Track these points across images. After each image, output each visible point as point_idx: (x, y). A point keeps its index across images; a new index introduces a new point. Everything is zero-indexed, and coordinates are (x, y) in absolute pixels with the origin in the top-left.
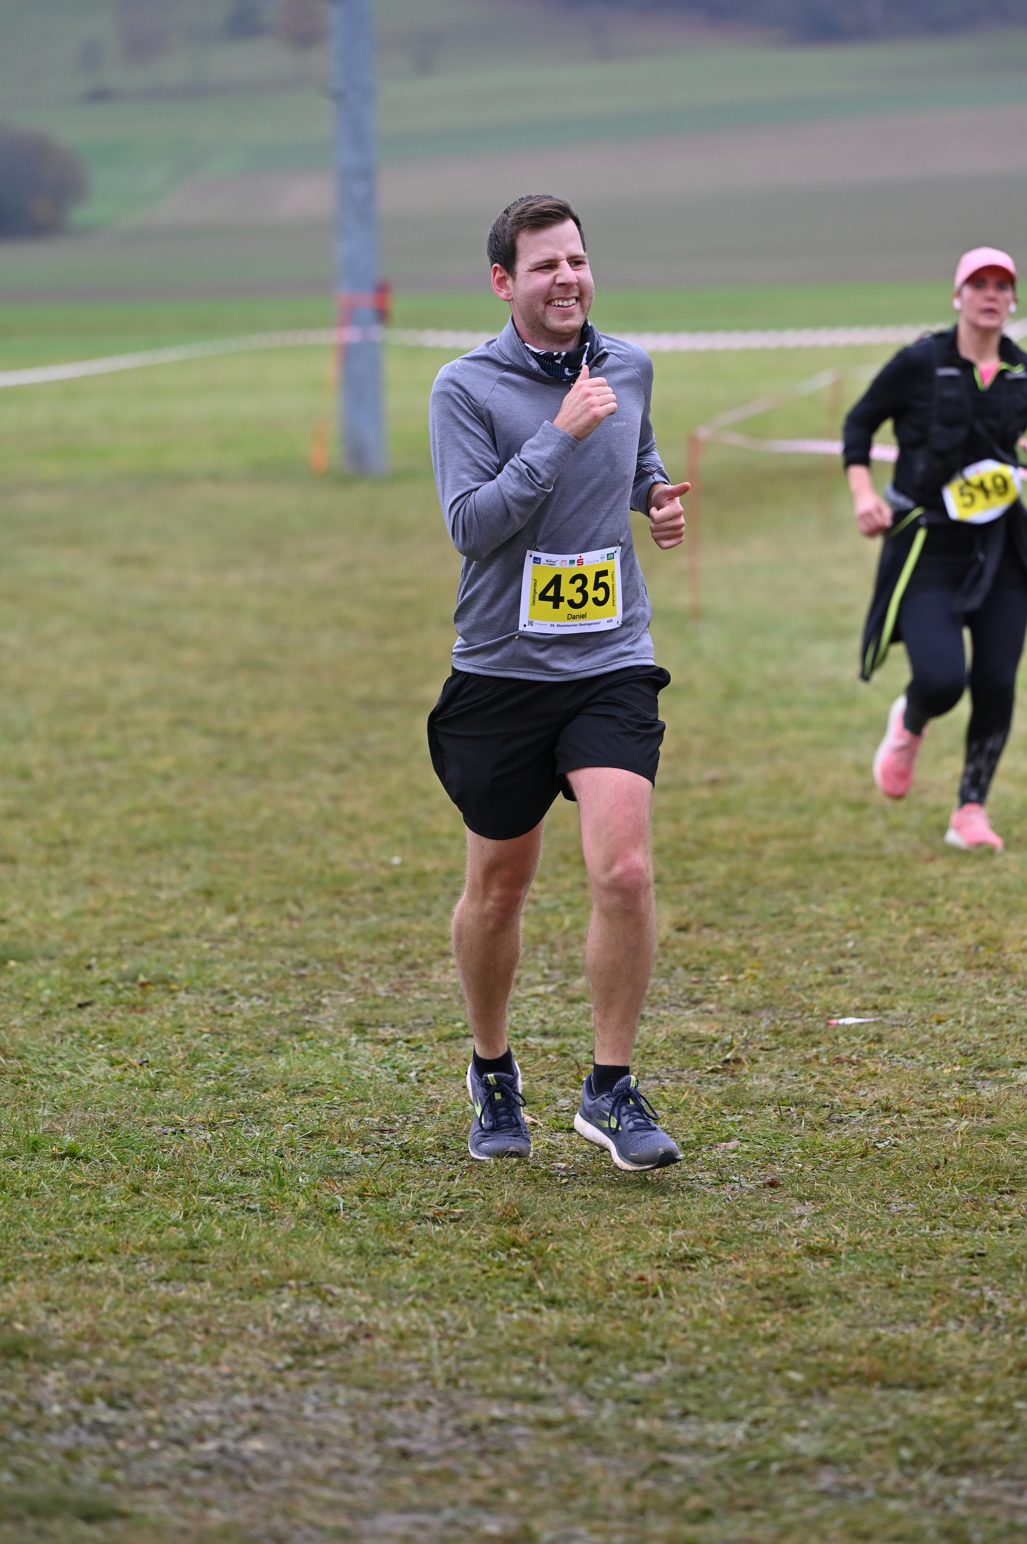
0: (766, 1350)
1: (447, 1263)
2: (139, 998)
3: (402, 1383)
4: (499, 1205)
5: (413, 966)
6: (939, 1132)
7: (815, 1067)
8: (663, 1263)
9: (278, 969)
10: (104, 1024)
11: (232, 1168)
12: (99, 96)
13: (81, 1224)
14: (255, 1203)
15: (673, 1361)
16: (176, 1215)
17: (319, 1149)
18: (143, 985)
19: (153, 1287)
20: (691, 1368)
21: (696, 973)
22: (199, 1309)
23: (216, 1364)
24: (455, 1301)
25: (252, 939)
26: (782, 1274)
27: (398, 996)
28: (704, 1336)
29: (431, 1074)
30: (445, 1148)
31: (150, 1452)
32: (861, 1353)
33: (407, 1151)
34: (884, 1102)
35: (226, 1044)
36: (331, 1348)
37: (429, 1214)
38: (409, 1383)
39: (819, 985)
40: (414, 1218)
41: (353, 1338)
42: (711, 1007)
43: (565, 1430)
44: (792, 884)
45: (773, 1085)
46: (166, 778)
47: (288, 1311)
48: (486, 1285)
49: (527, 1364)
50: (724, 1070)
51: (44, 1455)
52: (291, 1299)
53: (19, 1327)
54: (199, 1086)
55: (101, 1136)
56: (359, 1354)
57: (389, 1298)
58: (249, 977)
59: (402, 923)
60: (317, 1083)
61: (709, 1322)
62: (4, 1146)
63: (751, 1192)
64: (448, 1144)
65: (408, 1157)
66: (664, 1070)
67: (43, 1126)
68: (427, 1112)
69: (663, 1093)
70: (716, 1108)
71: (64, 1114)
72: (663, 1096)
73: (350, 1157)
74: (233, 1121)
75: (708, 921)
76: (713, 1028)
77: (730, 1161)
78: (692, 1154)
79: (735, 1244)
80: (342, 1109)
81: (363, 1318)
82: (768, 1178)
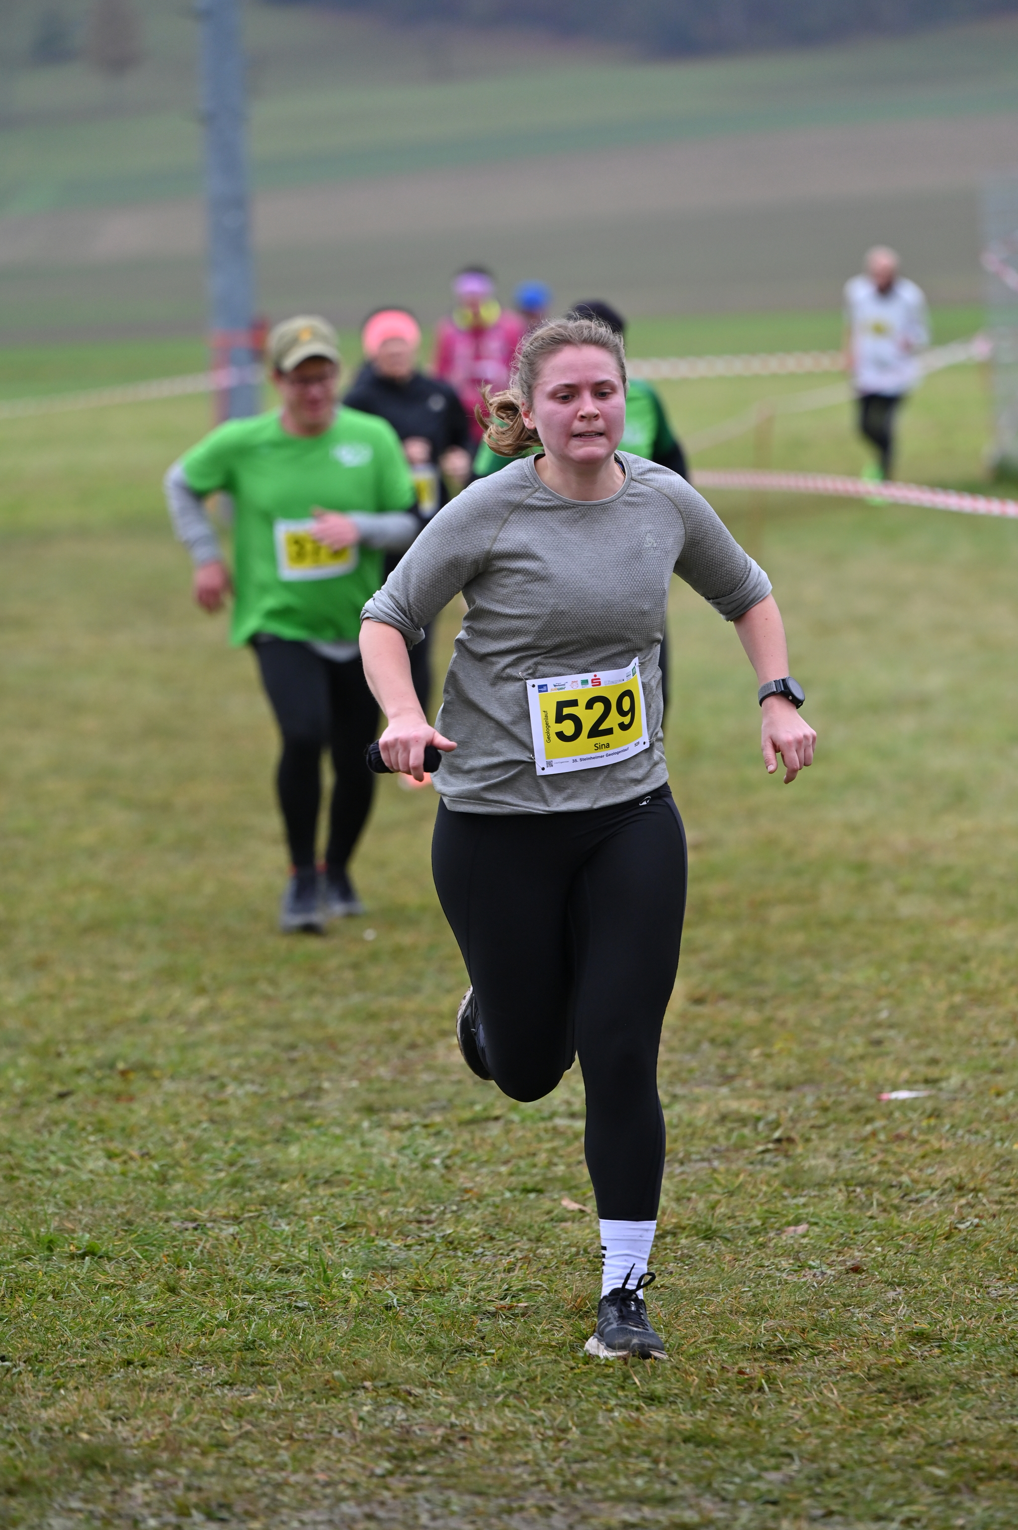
0: (899, 1444)
1: (529, 1360)
2: (123, 1087)
3: (517, 1487)
4: (569, 1296)
5: (413, 1046)
7: (873, 1147)
8: (759, 1355)
9: (267, 1053)
10: (89, 1114)
11: (268, 1263)
14: (302, 1300)
15: (801, 1458)
16: (224, 1315)
17: (357, 1245)
18: (124, 1073)
19: (218, 1392)
20: (823, 1464)
21: (724, 1047)
22: (275, 1414)
23: (310, 1471)
24: (548, 1400)
26: (892, 1364)
27: (404, 1079)
28: (826, 1432)
29: (458, 1161)
30: (492, 1238)
32: (1001, 1446)
33: (451, 1243)
34: (957, 1180)
35: (229, 1133)
36: (430, 1452)
37: (492, 1309)
38: (523, 1486)
39: (862, 1058)
40: (475, 1313)
41: (447, 1440)
42: (748, 1083)
44: (805, 951)
45: (831, 1164)
46: (93, 854)
47: (371, 1414)
48: (575, 1383)
49: (646, 1465)
50: (776, 1150)
52: (369, 1401)
53: (85, 1436)
54: (210, 1178)
55: (117, 1233)
56: (460, 1456)
57: (475, 1397)
58: (236, 1062)
59: (393, 1001)
60: (338, 1173)
61: (828, 1417)
62: (15, 1246)
63: (836, 1279)
64: (494, 1233)
65: (455, 1249)
66: (709, 1151)
67: (54, 1224)
68: (463, 1201)
69: (716, 1175)
70: (775, 1191)
71: (72, 1212)
72: (715, 1179)
73: (391, 1251)
74: (256, 1214)
75: (724, 993)
76: (753, 1105)
77: (803, 1246)
78: (761, 1239)
79: (832, 1334)
80: (370, 1199)
81: (454, 1420)
82: (849, 1264)
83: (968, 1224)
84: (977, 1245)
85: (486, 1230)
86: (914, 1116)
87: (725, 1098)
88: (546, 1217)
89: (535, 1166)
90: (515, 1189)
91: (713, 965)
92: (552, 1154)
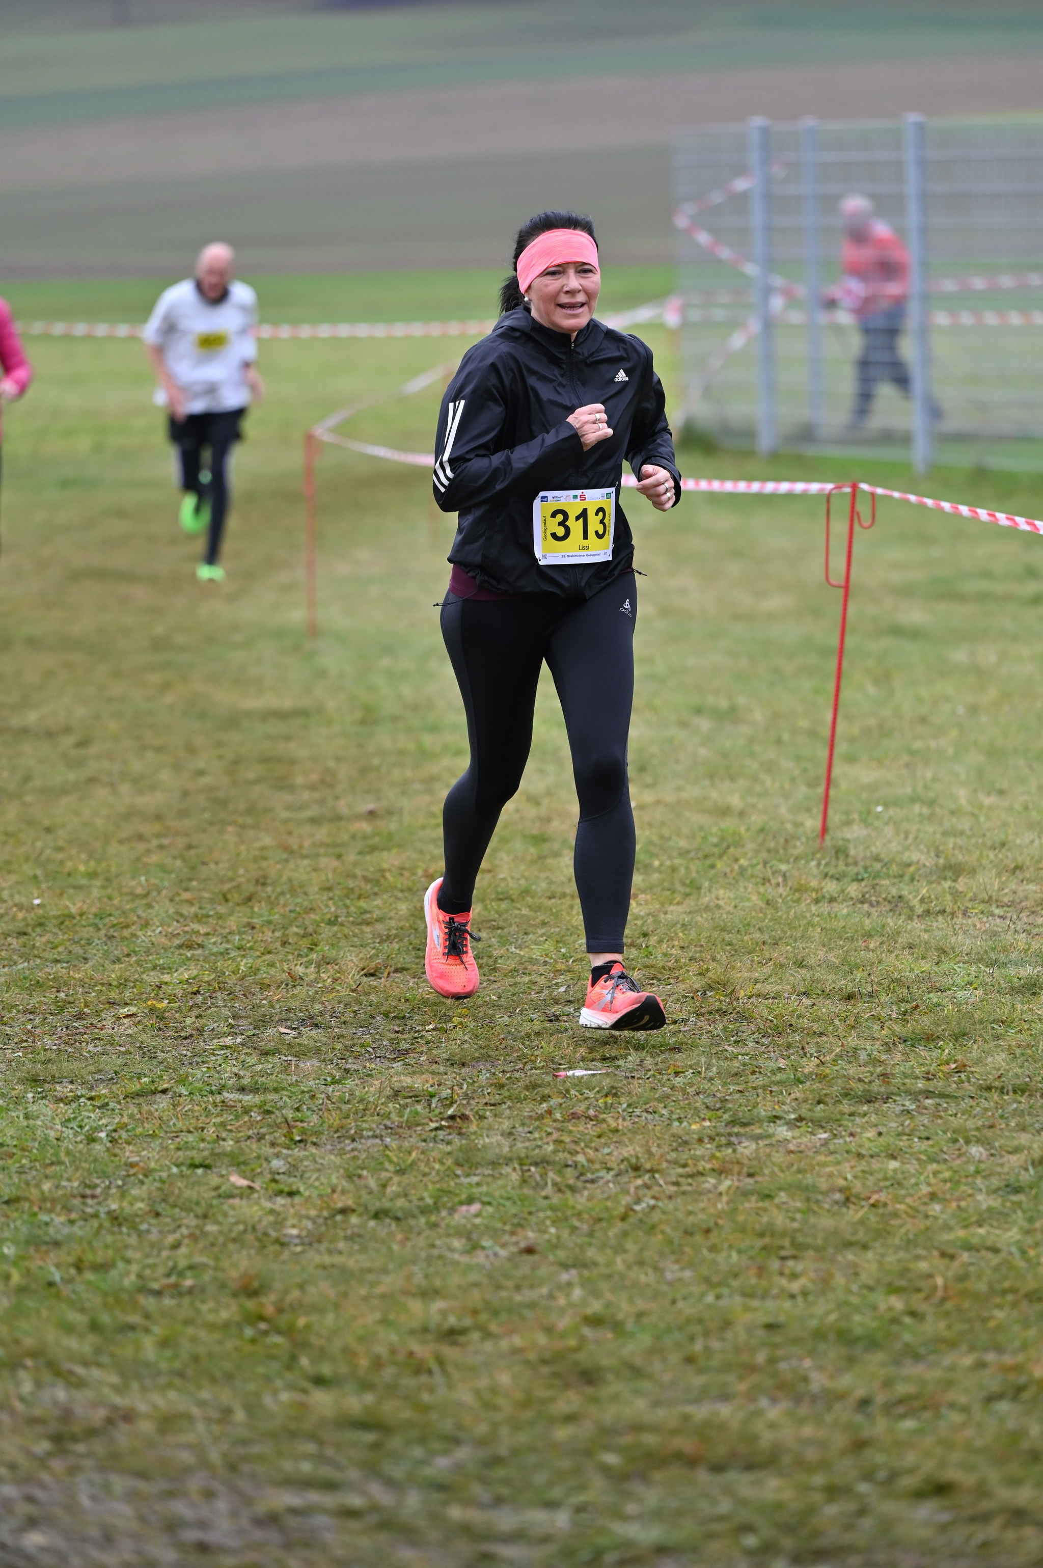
0: (569, 1430)
1: (194, 1340)
3: (179, 1470)
4: (235, 1274)
5: (79, 1016)
6: (700, 1193)
7: (549, 1125)
8: (429, 1337)
15: (471, 1444)
17: (19, 1220)
20: (493, 1450)
21: (398, 1022)
24: (213, 1380)
26: (565, 1348)
27: (70, 1050)
28: (498, 1416)
29: (124, 1135)
30: (157, 1215)
32: (675, 1432)
33: (116, 1218)
34: (634, 1161)
36: (91, 1433)
37: (156, 1286)
38: (187, 1470)
39: (538, 1034)
40: (140, 1291)
41: (110, 1422)
42: (422, 1058)
43: (373, 1519)
45: (506, 1143)
47: (33, 1393)
48: (242, 1364)
49: (311, 1448)
50: (449, 1127)
52: (32, 1380)
56: (123, 1437)
57: (138, 1377)
59: (59, 970)
61: (500, 1401)
63: (508, 1259)
64: (160, 1210)
65: (120, 1225)
66: (382, 1127)
69: (388, 1152)
70: (449, 1168)
72: (387, 1156)
73: (55, 1226)
75: (399, 966)
76: (427, 1081)
77: (476, 1226)
78: (433, 1218)
79: (504, 1316)
80: (34, 1173)
81: (118, 1400)
82: (523, 1245)
83: (644, 1205)
84: (653, 1227)
85: (152, 1206)
86: (591, 1095)
87: (398, 1074)
88: (214, 1194)
89: (203, 1140)
90: (182, 1164)
91: (388, 937)
92: (220, 1129)
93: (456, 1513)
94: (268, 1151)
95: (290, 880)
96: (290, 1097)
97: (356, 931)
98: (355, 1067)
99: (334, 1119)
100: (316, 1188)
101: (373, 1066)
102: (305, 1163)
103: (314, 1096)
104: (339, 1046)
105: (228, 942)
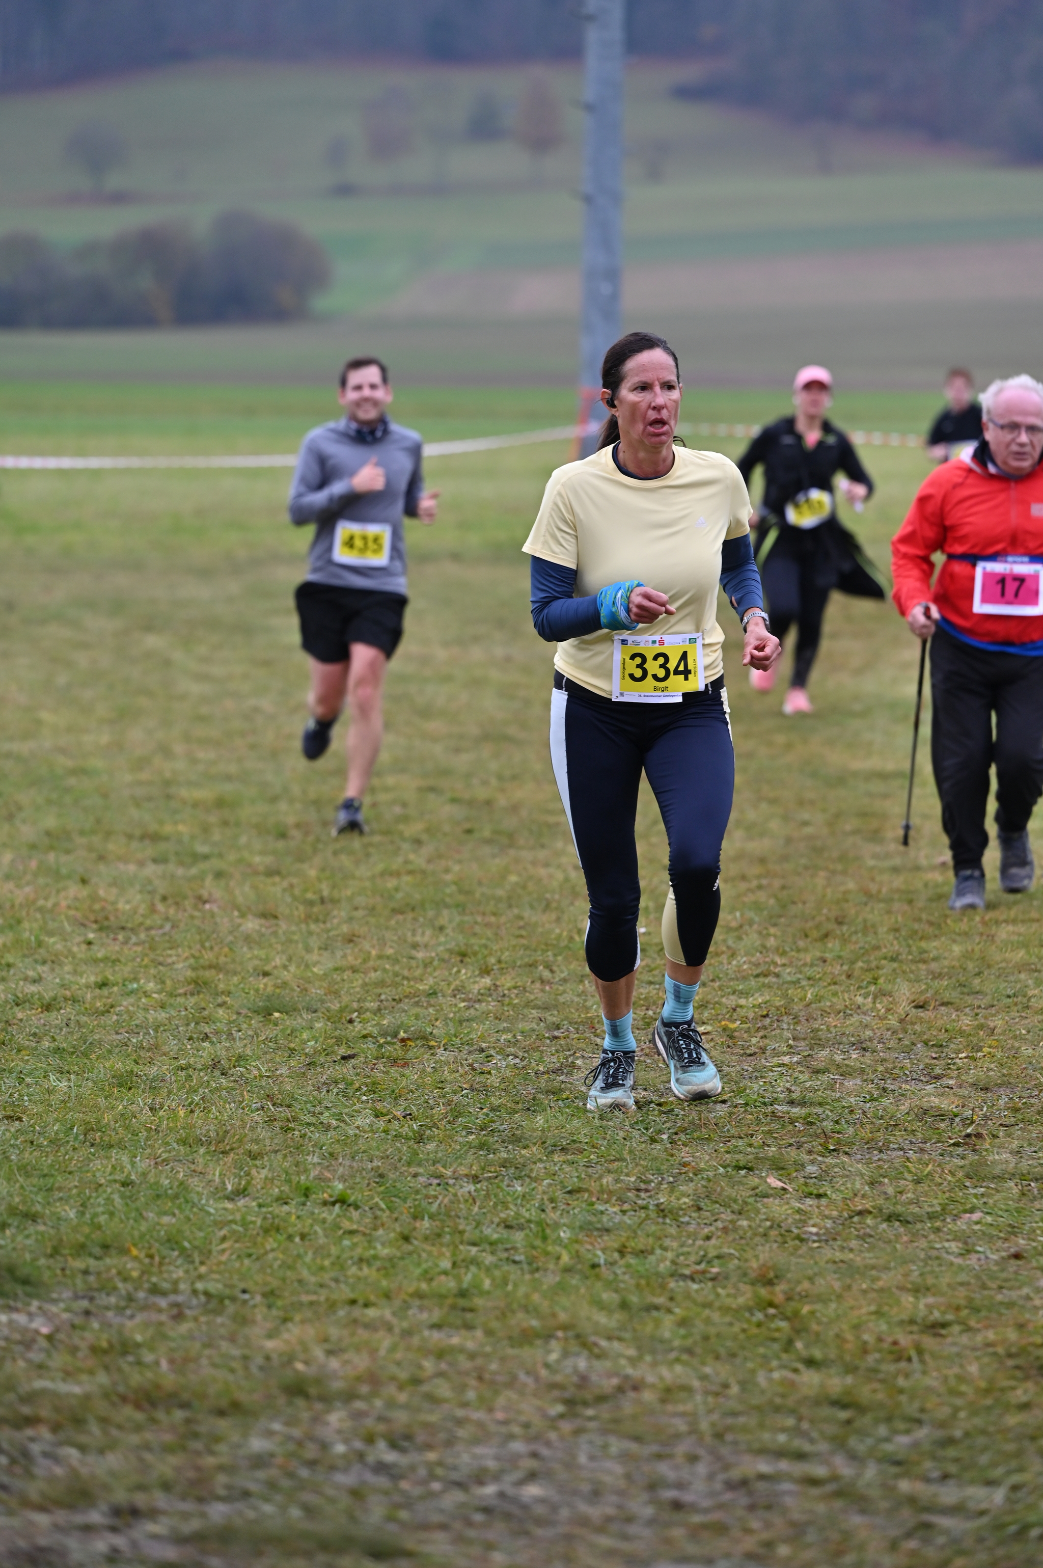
0: (1020, 1417)
1: (708, 1321)
2: (400, 1053)
3: (671, 1436)
4: (755, 1265)
8: (915, 1328)
9: (534, 1030)
10: (367, 1076)
11: (496, 1220)
12: (345, 190)
13: (354, 1270)
14: (520, 1254)
15: (931, 1425)
16: (446, 1264)
17: (578, 1208)
18: (403, 1040)
19: (426, 1333)
20: (948, 1432)
21: (936, 1049)
22: (472, 1356)
23: (491, 1410)
24: (717, 1357)
25: (507, 1000)
26: (1031, 1344)
28: (959, 1402)
29: (682, 1137)
30: (699, 1209)
31: (432, 1495)
33: (663, 1211)
35: (486, 1101)
36: (601, 1399)
37: (687, 1272)
38: (677, 1436)
40: (672, 1275)
41: (620, 1390)
42: (951, 1082)
43: (830, 1488)
44: (1022, 967)
45: (1013, 1160)
46: (417, 842)
47: (558, 1361)
48: (746, 1344)
49: (790, 1422)
50: (966, 1144)
51: (330, 1492)
52: (559, 1350)
54: (461, 1139)
55: (368, 1185)
56: (628, 1406)
57: (653, 1352)
58: (505, 1037)
60: (574, 1141)
61: (963, 1388)
62: (277, 1190)
63: (997, 1263)
64: (702, 1205)
65: (665, 1217)
66: (907, 1141)
67: (314, 1173)
68: (681, 1174)
69: (908, 1164)
70: (958, 1180)
71: (333, 1162)
72: (907, 1167)
73: (608, 1215)
74: (495, 1174)
75: (945, 1000)
76: (953, 1103)
77: (975, 1232)
78: (938, 1224)
79: (984, 1313)
80: (599, 1167)
81: (630, 1371)
82: (1012, 1250)
85: (695, 1201)
87: (929, 1095)
88: (751, 1193)
89: (751, 1145)
90: (728, 1166)
91: (940, 974)
92: (768, 1136)
93: (905, 1486)
94: (806, 1158)
95: (865, 921)
96: (832, 1111)
97: (913, 968)
98: (892, 1087)
99: (865, 1133)
100: (841, 1191)
101: (908, 1087)
102: (836, 1170)
103: (852, 1111)
104: (880, 1068)
105: (801, 972)
